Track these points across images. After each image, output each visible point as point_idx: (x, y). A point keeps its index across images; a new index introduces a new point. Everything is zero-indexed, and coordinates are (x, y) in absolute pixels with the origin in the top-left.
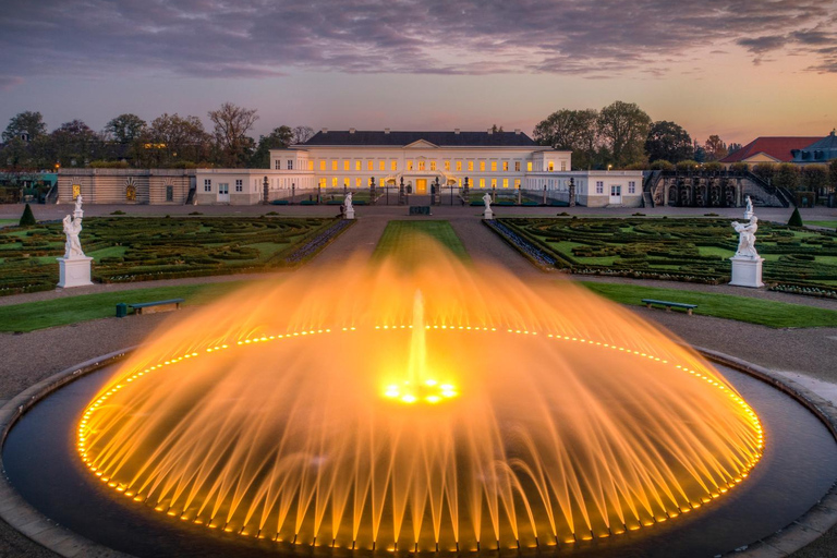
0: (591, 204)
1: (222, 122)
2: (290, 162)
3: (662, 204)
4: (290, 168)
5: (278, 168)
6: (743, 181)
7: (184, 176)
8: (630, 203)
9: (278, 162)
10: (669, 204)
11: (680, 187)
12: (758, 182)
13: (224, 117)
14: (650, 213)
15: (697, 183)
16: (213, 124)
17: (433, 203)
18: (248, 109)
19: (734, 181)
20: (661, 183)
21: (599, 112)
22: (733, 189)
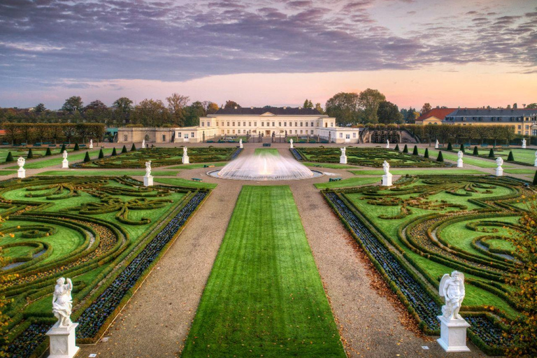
0: (338, 142)
1: (173, 103)
2: (208, 123)
3: (368, 142)
4: (209, 125)
5: (203, 125)
6: (402, 132)
7: (170, 131)
8: (353, 142)
9: (203, 123)
10: (372, 142)
11: (376, 134)
12: (408, 132)
13: (174, 100)
14: (361, 146)
15: (383, 133)
16: (168, 103)
17: (273, 142)
18: (185, 96)
19: (399, 132)
20: (368, 133)
21: (359, 94)
22: (398, 136)
